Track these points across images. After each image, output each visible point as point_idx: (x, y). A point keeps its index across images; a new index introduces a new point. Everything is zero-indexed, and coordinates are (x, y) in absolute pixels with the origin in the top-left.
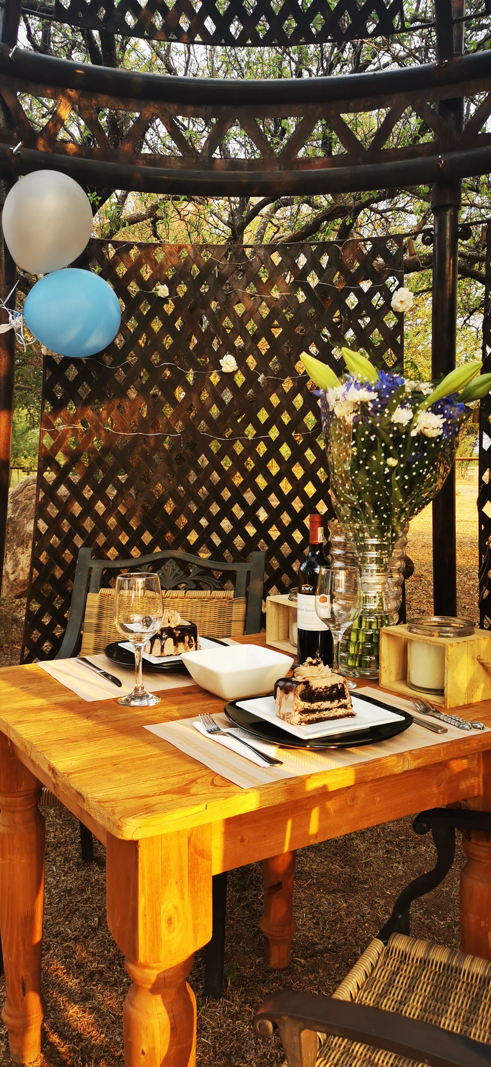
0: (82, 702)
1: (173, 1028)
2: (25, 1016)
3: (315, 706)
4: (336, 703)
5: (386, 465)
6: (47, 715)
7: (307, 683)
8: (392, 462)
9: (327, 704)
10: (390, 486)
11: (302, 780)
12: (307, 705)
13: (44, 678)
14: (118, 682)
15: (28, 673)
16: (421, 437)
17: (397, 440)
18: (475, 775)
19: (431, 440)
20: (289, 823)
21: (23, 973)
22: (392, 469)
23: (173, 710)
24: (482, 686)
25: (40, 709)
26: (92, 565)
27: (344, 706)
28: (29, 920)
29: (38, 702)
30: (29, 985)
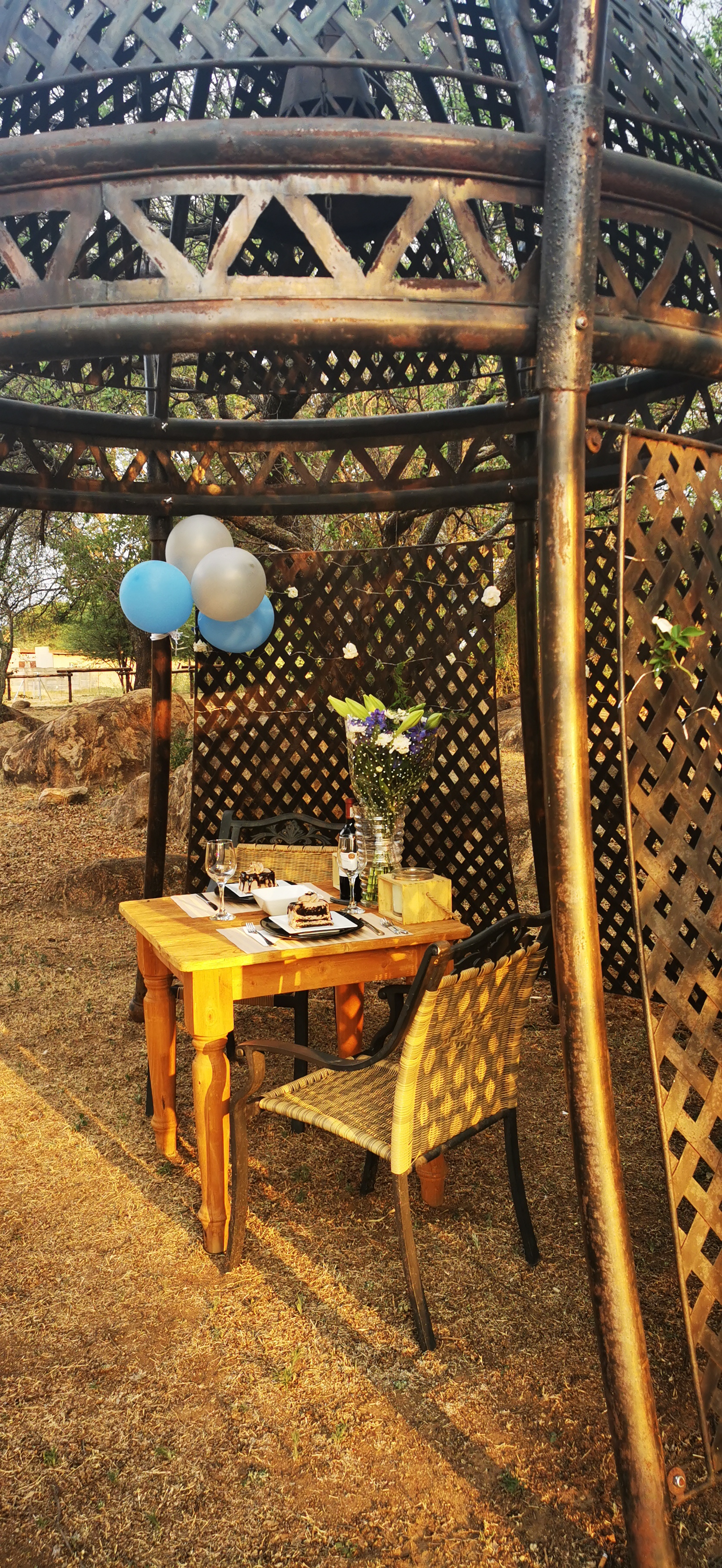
0: (189, 918)
1: (214, 1072)
2: (165, 1121)
3: (306, 918)
4: (320, 917)
5: (375, 771)
6: (165, 924)
7: (301, 905)
8: (379, 769)
9: (315, 917)
10: (378, 784)
11: (280, 952)
12: (301, 917)
13: (174, 905)
14: (215, 908)
15: (163, 902)
16: (396, 753)
17: (380, 756)
18: (410, 963)
19: (401, 756)
20: (282, 978)
21: (163, 1094)
22: (378, 774)
23: (240, 922)
24: (431, 912)
25: (162, 921)
26: (233, 825)
27: (326, 919)
28: (166, 1059)
29: (163, 917)
30: (167, 1102)
